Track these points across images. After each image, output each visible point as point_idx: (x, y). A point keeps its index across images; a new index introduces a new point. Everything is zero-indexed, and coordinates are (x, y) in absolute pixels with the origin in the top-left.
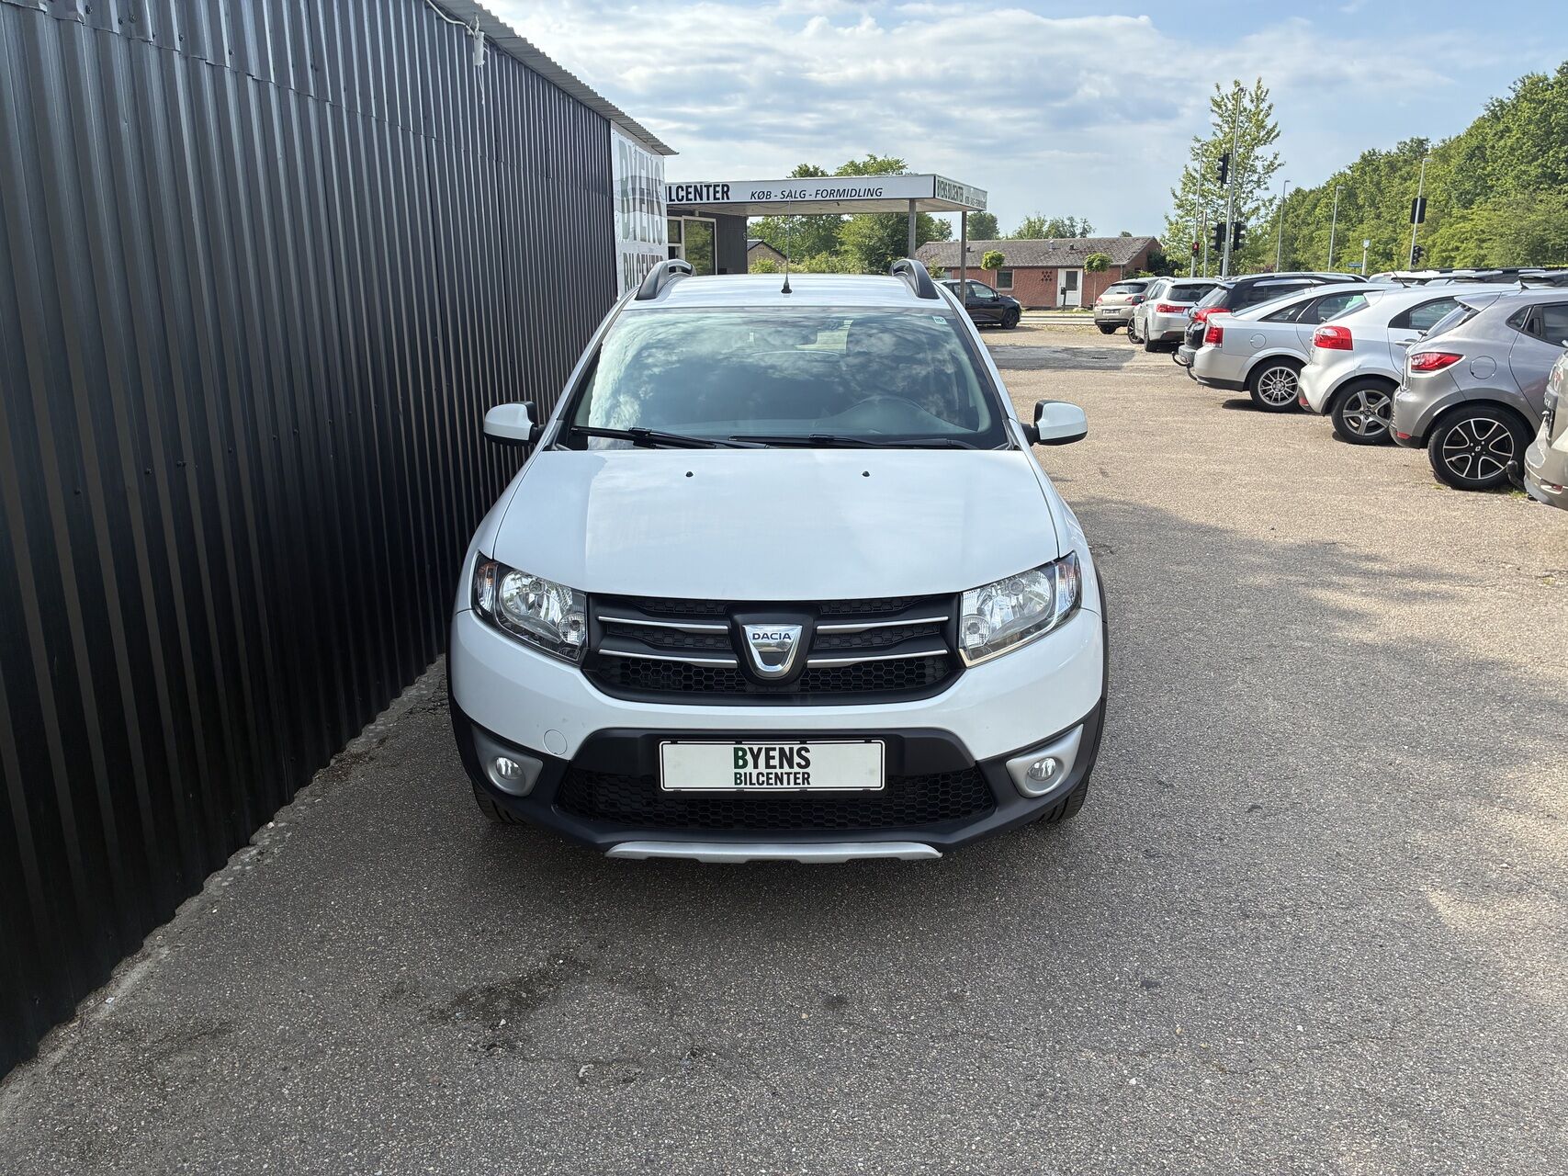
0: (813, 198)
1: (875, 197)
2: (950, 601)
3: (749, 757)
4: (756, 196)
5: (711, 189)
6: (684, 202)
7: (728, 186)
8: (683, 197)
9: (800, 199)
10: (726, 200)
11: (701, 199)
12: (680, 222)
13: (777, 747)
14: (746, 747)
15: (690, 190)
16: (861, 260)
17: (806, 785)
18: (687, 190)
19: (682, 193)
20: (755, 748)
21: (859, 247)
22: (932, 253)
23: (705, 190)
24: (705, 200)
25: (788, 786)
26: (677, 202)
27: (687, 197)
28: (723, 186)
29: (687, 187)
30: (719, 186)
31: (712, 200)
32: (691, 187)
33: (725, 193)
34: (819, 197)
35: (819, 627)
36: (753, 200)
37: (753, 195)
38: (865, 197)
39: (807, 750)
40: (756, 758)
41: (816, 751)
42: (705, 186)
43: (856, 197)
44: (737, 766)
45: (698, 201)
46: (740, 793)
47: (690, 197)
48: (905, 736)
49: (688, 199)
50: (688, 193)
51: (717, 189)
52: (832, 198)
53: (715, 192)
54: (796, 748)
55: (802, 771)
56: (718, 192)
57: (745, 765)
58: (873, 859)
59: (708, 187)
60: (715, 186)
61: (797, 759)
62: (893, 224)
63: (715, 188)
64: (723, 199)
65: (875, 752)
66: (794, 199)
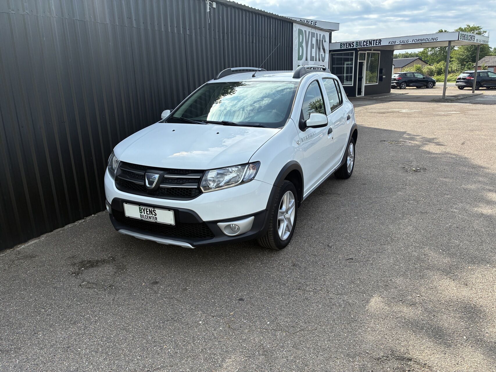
0: (411, 42)
1: (435, 41)
2: (203, 172)
3: (142, 210)
4: (390, 43)
5: (375, 42)
6: (365, 46)
7: (381, 40)
8: (365, 45)
9: (406, 43)
10: (380, 45)
11: (371, 45)
12: (365, 53)
13: (148, 208)
14: (141, 207)
15: (368, 42)
16: (458, 64)
17: (156, 221)
18: (367, 42)
19: (365, 43)
20: (144, 208)
21: (458, 59)
22: (487, 60)
23: (373, 42)
24: (372, 45)
25: (152, 220)
26: (363, 47)
27: (366, 44)
28: (379, 40)
29: (367, 41)
30: (378, 40)
31: (375, 45)
32: (368, 41)
33: (380, 43)
34: (414, 42)
35: (165, 176)
36: (389, 44)
37: (389, 43)
38: (431, 41)
39: (155, 211)
40: (144, 211)
41: (158, 211)
42: (373, 41)
43: (428, 41)
44: (140, 213)
45: (370, 46)
46: (142, 220)
47: (368, 44)
48: (180, 210)
49: (367, 45)
50: (367, 43)
51: (377, 41)
52: (418, 42)
53: (376, 42)
54: (153, 209)
55: (155, 216)
56: (377, 42)
57: (142, 213)
58: (175, 245)
59: (374, 41)
60: (376, 40)
61: (153, 213)
62: (473, 50)
63: (376, 41)
64: (379, 45)
65: (171, 214)
66: (404, 43)
